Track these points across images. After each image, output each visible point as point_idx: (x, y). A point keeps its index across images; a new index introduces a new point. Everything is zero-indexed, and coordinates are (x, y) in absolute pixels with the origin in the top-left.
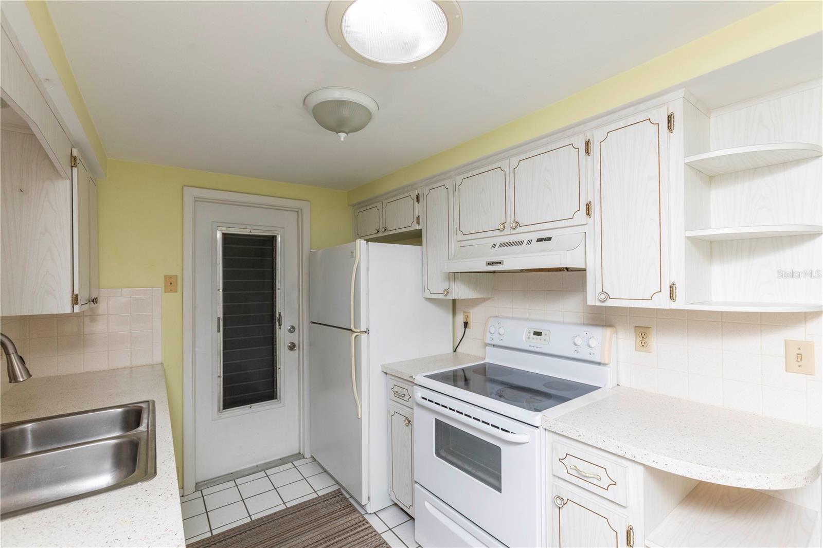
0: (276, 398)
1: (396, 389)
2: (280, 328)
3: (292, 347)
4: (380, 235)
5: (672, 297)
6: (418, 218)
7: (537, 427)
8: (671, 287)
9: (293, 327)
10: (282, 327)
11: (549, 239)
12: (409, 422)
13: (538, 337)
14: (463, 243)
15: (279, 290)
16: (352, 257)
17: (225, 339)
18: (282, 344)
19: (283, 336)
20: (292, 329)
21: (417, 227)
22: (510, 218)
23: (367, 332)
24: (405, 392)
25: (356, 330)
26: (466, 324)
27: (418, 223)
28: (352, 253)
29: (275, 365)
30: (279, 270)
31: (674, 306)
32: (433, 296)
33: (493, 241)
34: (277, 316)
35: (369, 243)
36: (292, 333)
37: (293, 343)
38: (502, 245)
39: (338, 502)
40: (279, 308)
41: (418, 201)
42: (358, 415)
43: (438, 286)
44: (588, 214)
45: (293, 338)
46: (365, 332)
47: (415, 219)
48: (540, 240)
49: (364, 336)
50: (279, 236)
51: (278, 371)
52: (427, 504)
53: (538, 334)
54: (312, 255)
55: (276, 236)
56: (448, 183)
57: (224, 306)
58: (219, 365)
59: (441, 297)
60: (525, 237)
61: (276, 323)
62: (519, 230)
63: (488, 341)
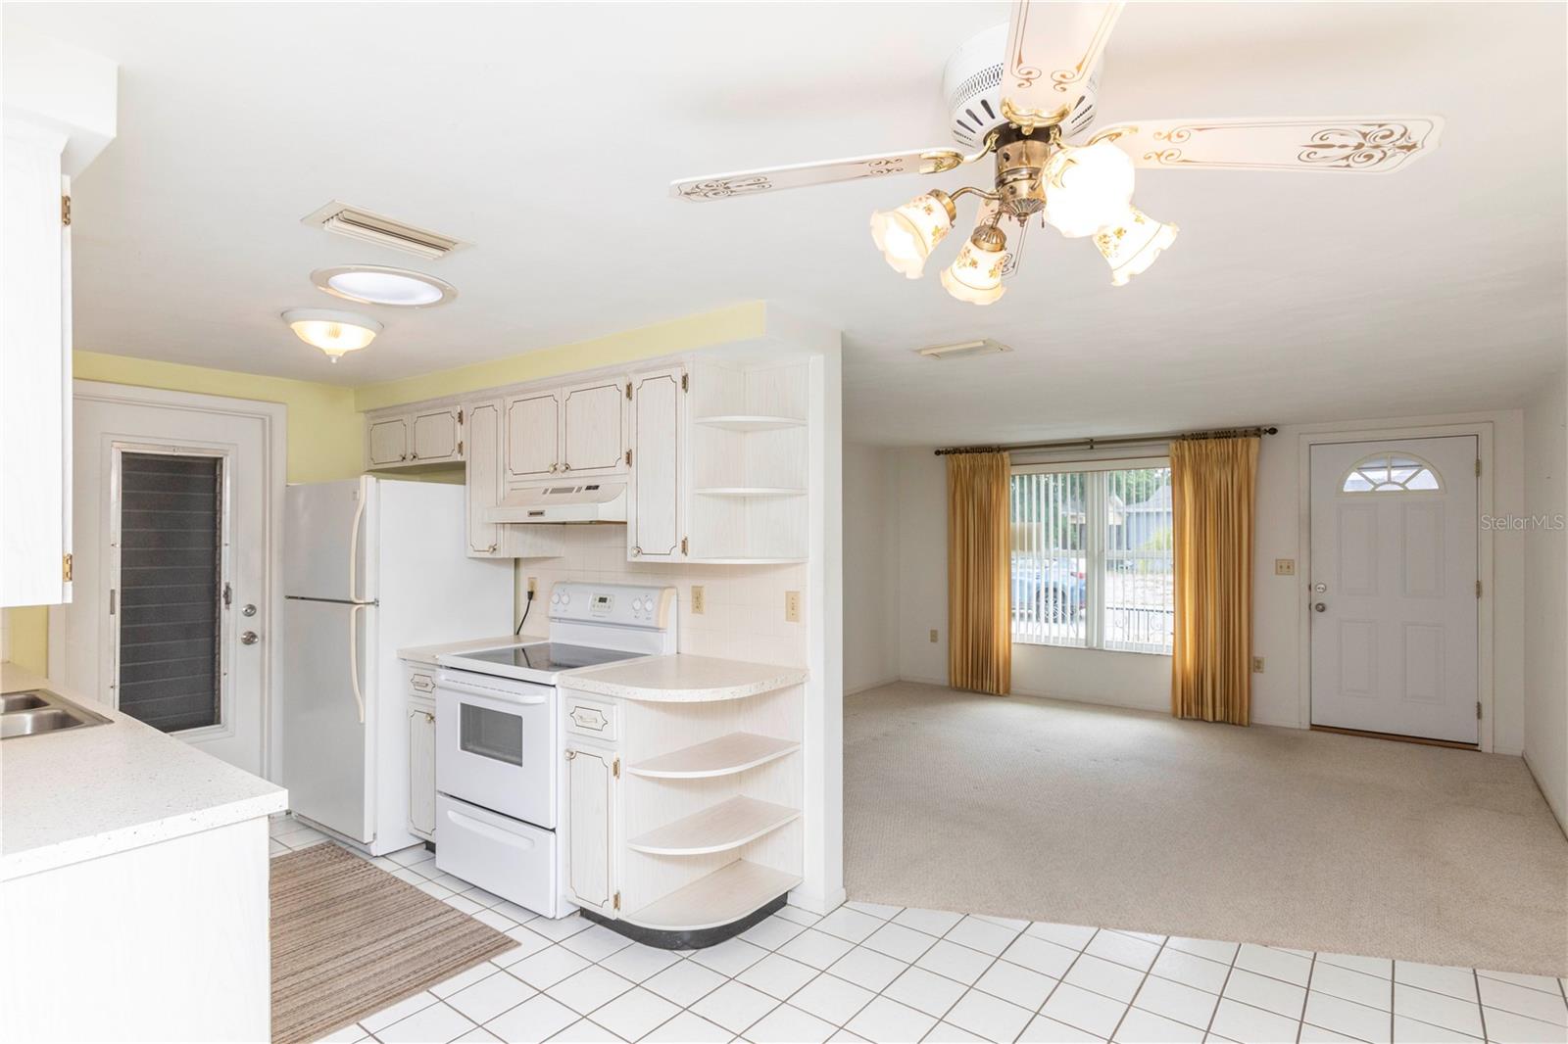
0: (219, 723)
1: (417, 679)
2: (228, 608)
3: (250, 638)
4: (408, 463)
5: (684, 550)
6: (460, 446)
7: (554, 686)
8: (684, 542)
9: (252, 607)
10: (231, 605)
11: (597, 487)
12: (432, 718)
13: (603, 604)
14: (515, 486)
15: (228, 547)
16: (354, 499)
17: (124, 626)
18: (231, 636)
19: (232, 622)
20: (251, 610)
21: (459, 458)
22: (561, 460)
23: (376, 603)
24: (428, 680)
25: (358, 602)
26: (531, 595)
27: (460, 451)
28: (355, 493)
29: (217, 669)
30: (228, 514)
31: (686, 560)
32: (477, 555)
33: (545, 485)
34: (223, 588)
35: (381, 481)
36: (250, 615)
37: (250, 633)
38: (555, 491)
39: (327, 852)
40: (228, 574)
41: (461, 420)
42: (359, 719)
43: (483, 539)
44: (628, 463)
45: (253, 624)
46: (373, 603)
47: (457, 446)
48: (589, 488)
49: (370, 609)
50: (228, 459)
51: (223, 678)
52: (450, 814)
53: (603, 600)
54: (290, 492)
55: (221, 459)
56: (498, 403)
57: (123, 572)
58: (112, 668)
59: (487, 555)
60: (576, 483)
61: (220, 600)
62: (569, 474)
63: (552, 614)
